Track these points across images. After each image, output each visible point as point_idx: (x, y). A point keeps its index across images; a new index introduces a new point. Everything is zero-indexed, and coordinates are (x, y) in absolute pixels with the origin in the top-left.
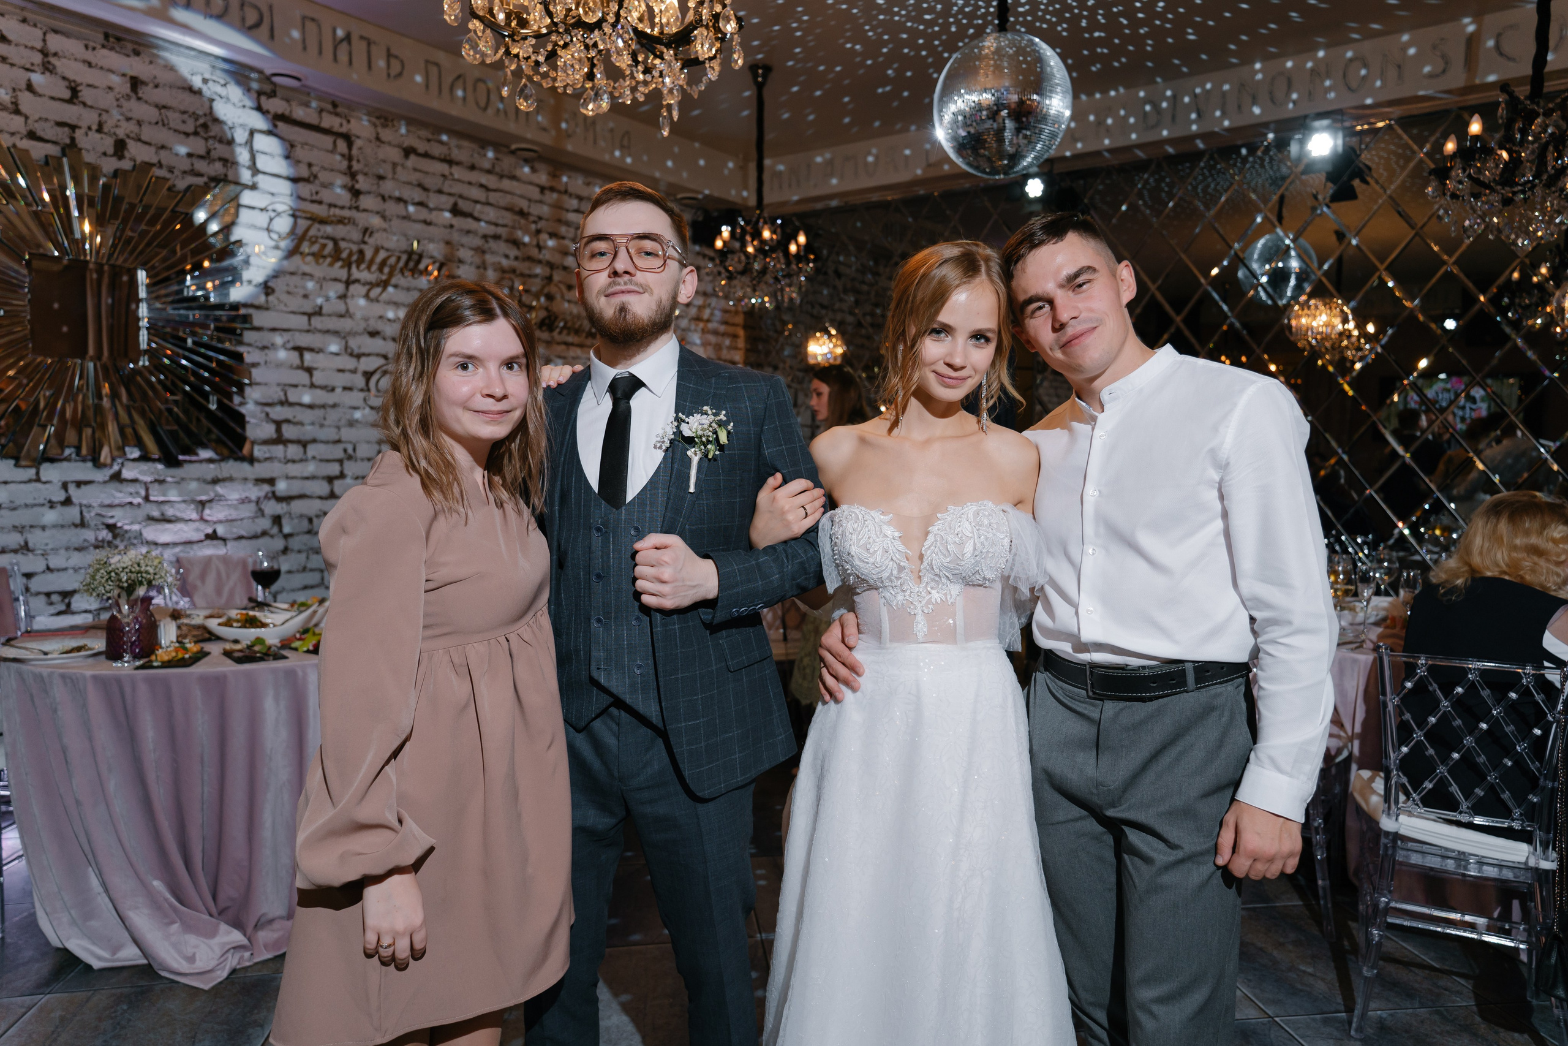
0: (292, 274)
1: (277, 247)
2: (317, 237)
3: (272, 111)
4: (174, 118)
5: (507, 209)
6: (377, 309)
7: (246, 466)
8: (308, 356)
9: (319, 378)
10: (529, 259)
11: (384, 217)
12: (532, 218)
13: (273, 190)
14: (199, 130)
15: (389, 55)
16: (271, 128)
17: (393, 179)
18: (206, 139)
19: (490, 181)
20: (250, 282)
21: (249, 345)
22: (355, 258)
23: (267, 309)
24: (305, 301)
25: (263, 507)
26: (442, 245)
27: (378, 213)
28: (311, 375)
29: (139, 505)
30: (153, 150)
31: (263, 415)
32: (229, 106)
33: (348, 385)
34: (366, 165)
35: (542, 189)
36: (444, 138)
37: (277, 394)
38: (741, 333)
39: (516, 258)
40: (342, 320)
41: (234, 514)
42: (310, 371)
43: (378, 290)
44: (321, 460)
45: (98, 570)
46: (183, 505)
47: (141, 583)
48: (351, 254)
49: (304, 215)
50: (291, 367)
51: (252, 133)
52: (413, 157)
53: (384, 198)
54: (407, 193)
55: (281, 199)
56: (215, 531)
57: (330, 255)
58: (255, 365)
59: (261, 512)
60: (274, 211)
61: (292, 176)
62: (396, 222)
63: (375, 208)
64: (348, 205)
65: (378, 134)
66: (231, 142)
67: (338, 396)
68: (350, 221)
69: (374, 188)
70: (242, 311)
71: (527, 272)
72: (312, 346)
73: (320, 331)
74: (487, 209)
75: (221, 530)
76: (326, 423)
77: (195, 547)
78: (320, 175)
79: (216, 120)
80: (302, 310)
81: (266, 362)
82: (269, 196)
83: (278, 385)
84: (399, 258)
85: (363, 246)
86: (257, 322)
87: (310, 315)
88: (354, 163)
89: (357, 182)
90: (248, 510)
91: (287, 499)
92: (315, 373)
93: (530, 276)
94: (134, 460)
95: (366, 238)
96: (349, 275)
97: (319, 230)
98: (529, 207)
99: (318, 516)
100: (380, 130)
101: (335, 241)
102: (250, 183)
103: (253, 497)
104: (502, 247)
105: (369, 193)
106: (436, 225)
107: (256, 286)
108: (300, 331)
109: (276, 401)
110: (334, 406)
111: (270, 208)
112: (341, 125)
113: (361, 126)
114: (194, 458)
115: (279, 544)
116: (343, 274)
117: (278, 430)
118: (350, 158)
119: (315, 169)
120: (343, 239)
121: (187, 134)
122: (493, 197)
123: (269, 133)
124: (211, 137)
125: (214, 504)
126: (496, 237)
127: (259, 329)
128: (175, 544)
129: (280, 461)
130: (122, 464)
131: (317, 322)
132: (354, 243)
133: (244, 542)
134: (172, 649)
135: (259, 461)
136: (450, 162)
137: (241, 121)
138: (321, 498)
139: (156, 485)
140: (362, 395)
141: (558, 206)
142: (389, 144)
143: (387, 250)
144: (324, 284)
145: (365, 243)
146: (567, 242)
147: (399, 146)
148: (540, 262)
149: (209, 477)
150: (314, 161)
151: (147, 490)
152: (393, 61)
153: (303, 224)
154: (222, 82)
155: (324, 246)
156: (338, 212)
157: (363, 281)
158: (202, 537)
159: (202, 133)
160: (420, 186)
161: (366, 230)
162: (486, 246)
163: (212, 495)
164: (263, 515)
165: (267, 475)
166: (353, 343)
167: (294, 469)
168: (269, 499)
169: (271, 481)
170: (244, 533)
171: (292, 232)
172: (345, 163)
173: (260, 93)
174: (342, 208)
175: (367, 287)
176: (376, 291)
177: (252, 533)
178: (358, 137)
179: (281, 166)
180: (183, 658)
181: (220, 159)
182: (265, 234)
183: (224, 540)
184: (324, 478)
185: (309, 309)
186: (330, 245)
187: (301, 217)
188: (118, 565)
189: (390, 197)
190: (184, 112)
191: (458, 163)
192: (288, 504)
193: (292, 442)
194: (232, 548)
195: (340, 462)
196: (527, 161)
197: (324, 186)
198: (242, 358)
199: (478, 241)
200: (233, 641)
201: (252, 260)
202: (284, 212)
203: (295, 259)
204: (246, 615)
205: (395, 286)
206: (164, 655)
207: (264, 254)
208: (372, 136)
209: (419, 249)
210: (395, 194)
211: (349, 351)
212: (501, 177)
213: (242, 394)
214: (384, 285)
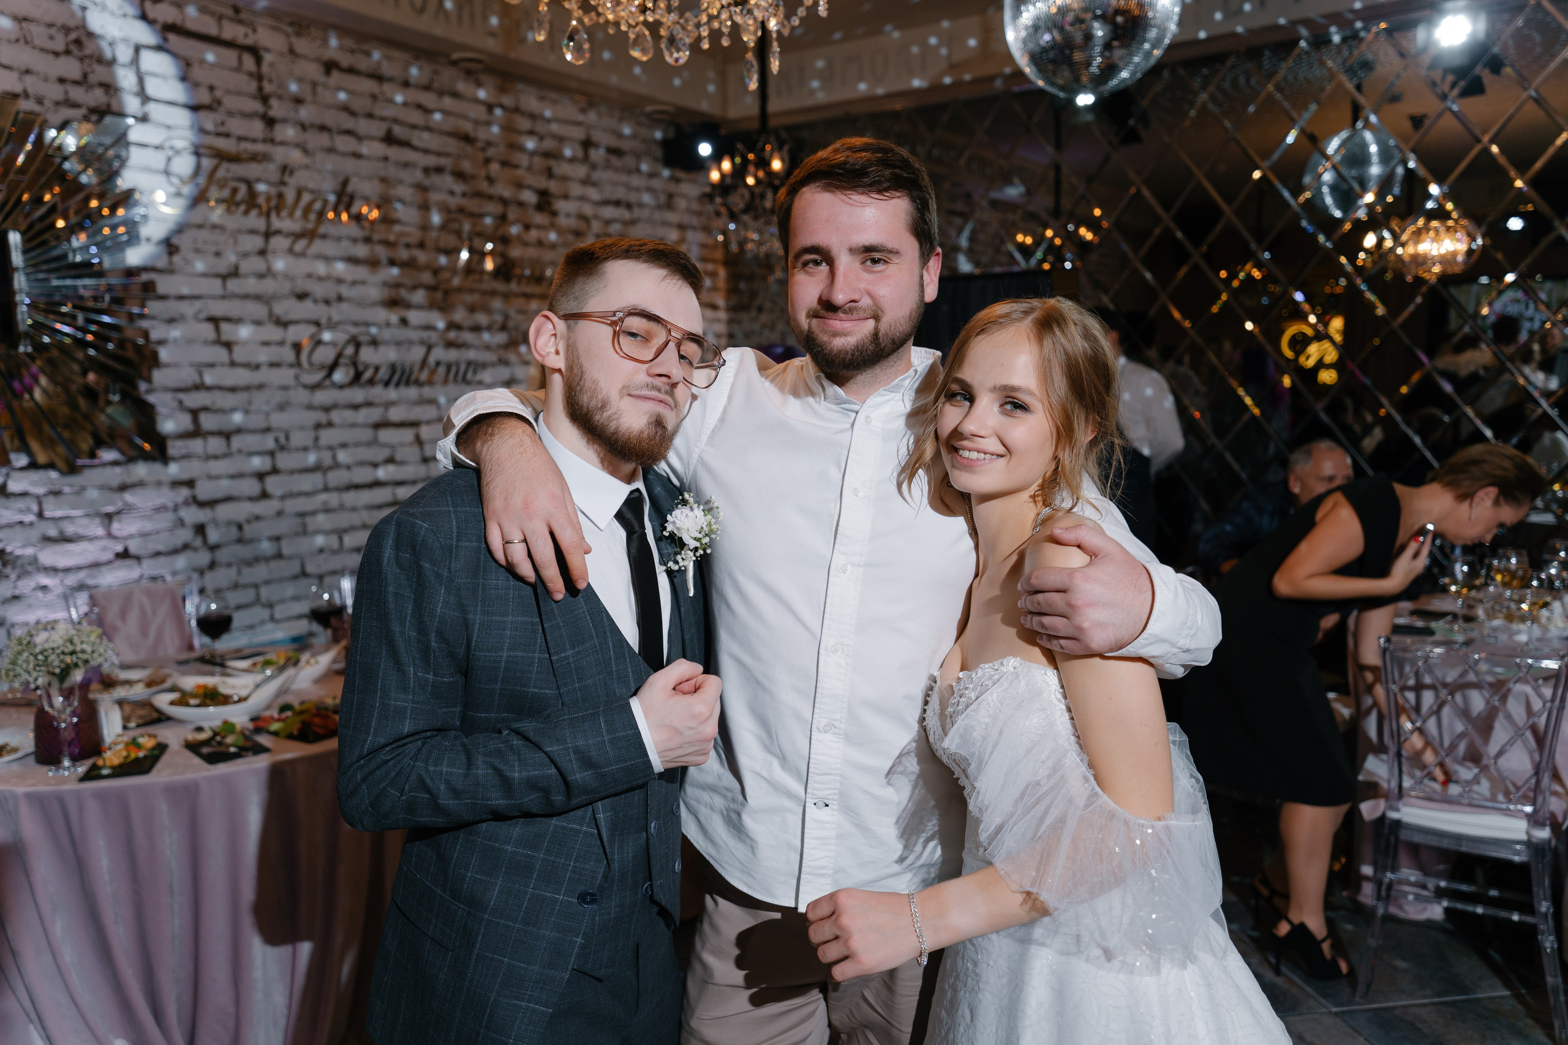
0: (200, 226)
1: (178, 194)
2: (227, 180)
3: (160, 19)
4: (38, 34)
5: (450, 134)
6: (304, 266)
7: (157, 467)
8: (225, 327)
9: (239, 355)
10: (478, 194)
11: (306, 151)
12: (479, 145)
13: (169, 121)
14: (71, 48)
16: (161, 42)
17: (313, 102)
18: (81, 59)
19: (429, 99)
20: (148, 240)
21: (153, 318)
22: (273, 203)
23: (172, 272)
24: (218, 260)
25: (182, 515)
26: (375, 183)
27: (298, 146)
28: (231, 351)
29: (31, 524)
30: (15, 75)
31: (175, 404)
32: (106, 16)
33: (275, 359)
34: (280, 86)
35: (490, 107)
37: (191, 377)
38: (722, 273)
39: (464, 195)
40: (264, 281)
41: (148, 526)
42: (228, 345)
43: (302, 243)
44: (249, 454)
45: (20, 653)
46: (86, 521)
47: (76, 665)
48: (268, 199)
49: (209, 152)
50: (206, 342)
51: (137, 49)
52: (335, 73)
53: (303, 127)
54: (332, 118)
55: (179, 133)
56: (126, 550)
57: (242, 202)
58: (162, 342)
59: (180, 522)
60: (172, 148)
61: (191, 102)
62: (320, 157)
63: (294, 139)
64: (261, 137)
65: (291, 46)
66: (112, 62)
67: (264, 375)
68: (265, 157)
69: (292, 115)
70: (145, 277)
71: (477, 210)
72: (229, 315)
73: (237, 297)
74: (426, 135)
75: (134, 547)
76: (253, 408)
77: (104, 569)
78: (224, 101)
79: (91, 35)
80: (214, 271)
81: (174, 339)
82: (165, 130)
83: (192, 365)
84: (325, 203)
85: (283, 188)
86: (161, 289)
88: (265, 84)
89: (270, 107)
90: (166, 520)
91: (211, 503)
92: (235, 348)
94: (22, 469)
96: (269, 224)
97: (228, 170)
98: (475, 130)
99: (249, 522)
100: (293, 40)
101: (249, 183)
102: (139, 115)
103: (170, 505)
104: (448, 181)
105: (285, 121)
106: (366, 158)
107: (156, 244)
108: (214, 297)
109: (189, 385)
110: (260, 387)
111: (167, 145)
112: (246, 35)
113: (270, 36)
114: (96, 461)
115: (204, 558)
116: (260, 224)
117: (195, 420)
118: (260, 78)
119: (218, 93)
120: (258, 181)
121: (56, 54)
122: (434, 120)
123: (159, 48)
124: (86, 57)
125: (122, 517)
126: (439, 170)
127: (163, 298)
128: (79, 568)
129: (200, 458)
130: (7, 475)
131: (233, 285)
132: (272, 184)
133: (162, 560)
134: (120, 747)
135: (174, 460)
136: (378, 78)
137: (122, 34)
139: (51, 498)
140: (292, 371)
141: (508, 128)
142: (306, 57)
143: (312, 192)
144: (240, 237)
145: (285, 184)
146: (520, 172)
147: (317, 60)
148: (490, 198)
149: (115, 483)
150: (216, 83)
151: (40, 504)
153: (207, 163)
155: (235, 191)
156: (249, 146)
157: (285, 231)
158: (111, 557)
159: (75, 53)
160: (346, 109)
161: (285, 168)
162: (427, 182)
163: (120, 505)
164: (183, 525)
165: (185, 476)
166: (279, 309)
167: (218, 467)
168: (189, 505)
169: (190, 483)
170: (160, 547)
171: (196, 174)
172: (254, 84)
174: (254, 141)
175: (291, 239)
176: (300, 246)
177: (170, 548)
178: (267, 50)
179: (174, 90)
180: (137, 759)
181: (100, 85)
182: (162, 178)
183: (138, 558)
184: (253, 475)
185: (224, 271)
186: (243, 190)
187: (205, 155)
188: (46, 646)
189: (312, 126)
190: (50, 25)
191: (390, 80)
192: (213, 509)
193: (212, 433)
194: (149, 568)
195: (272, 454)
196: (469, 73)
197: (230, 114)
198: (146, 334)
199: (419, 175)
200: (192, 726)
201: (151, 213)
202: (186, 149)
203: (202, 207)
204: (205, 687)
205: (324, 237)
206: (112, 757)
207: (165, 204)
208: (284, 48)
209: (350, 189)
210: (317, 121)
211: (274, 319)
212: (441, 93)
213: (149, 380)
214: (310, 235)
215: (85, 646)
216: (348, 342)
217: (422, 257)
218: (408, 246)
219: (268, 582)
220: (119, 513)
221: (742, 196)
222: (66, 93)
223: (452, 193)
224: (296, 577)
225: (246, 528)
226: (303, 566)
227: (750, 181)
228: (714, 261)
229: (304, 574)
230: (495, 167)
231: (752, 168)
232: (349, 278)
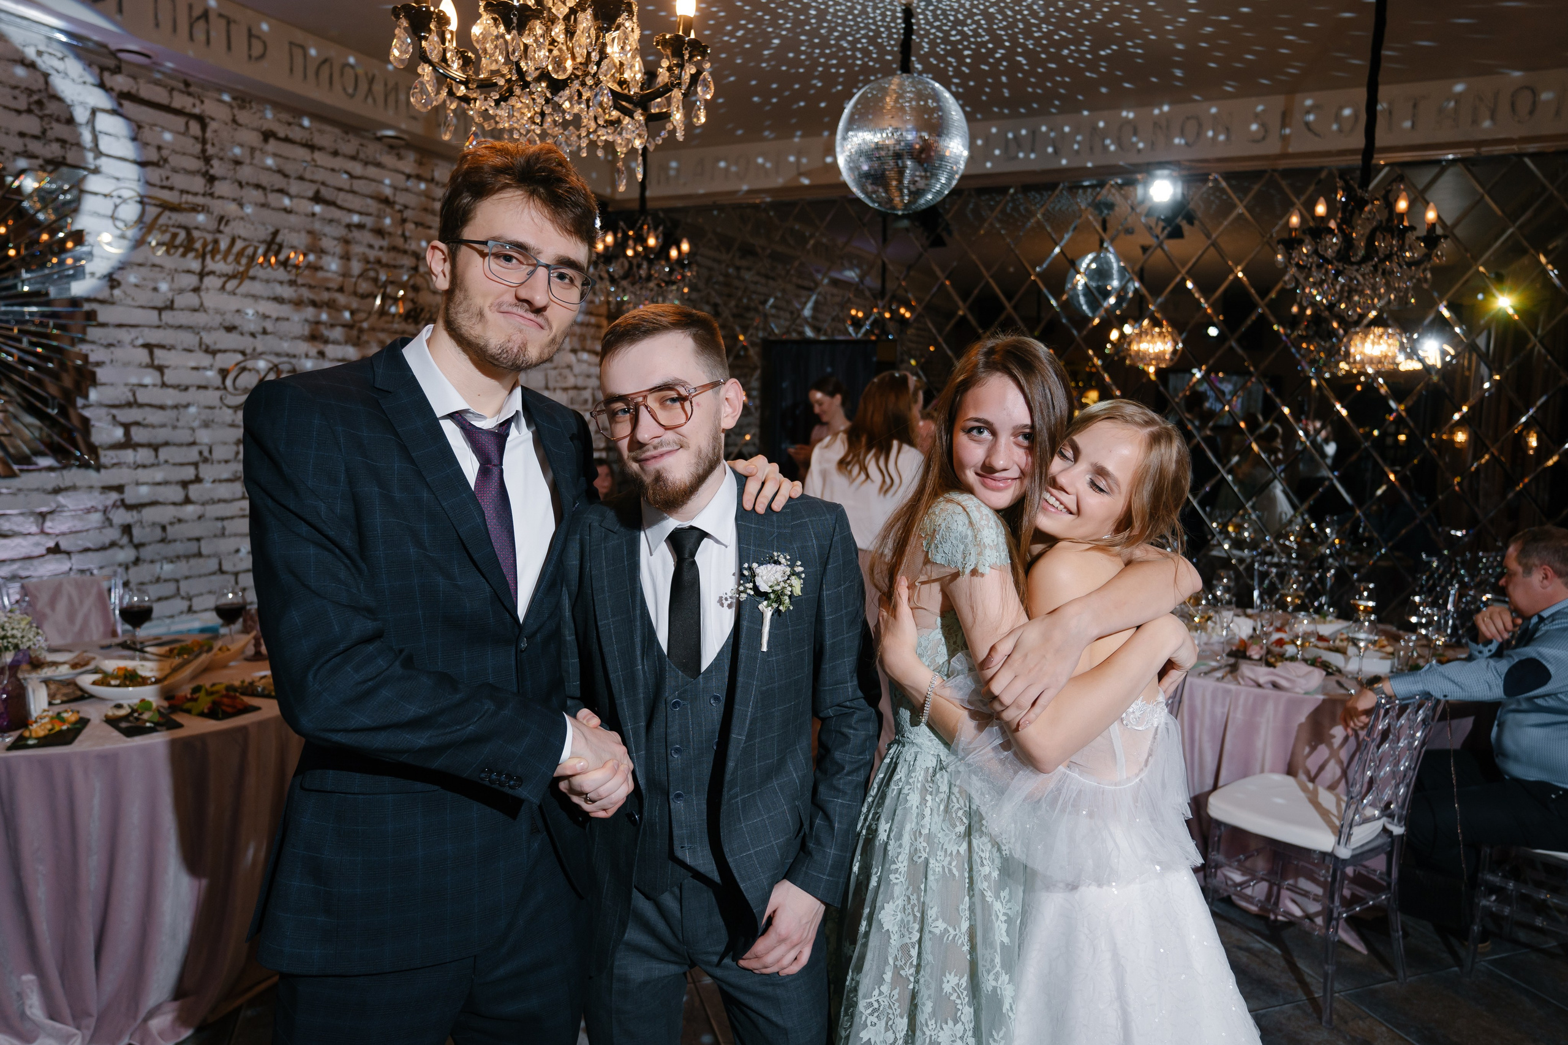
0: (140, 265)
1: (123, 237)
2: (167, 226)
3: (117, 88)
4: (3, 94)
5: (372, 197)
6: (233, 303)
7: (92, 473)
8: (158, 352)
9: (170, 377)
10: (394, 248)
11: (241, 205)
12: (397, 207)
13: (117, 174)
14: (33, 107)
15: (250, 35)
16: (116, 107)
17: (251, 164)
18: (41, 118)
19: (357, 168)
20: (92, 274)
21: (93, 342)
22: (209, 248)
23: (113, 303)
24: (155, 294)
25: (111, 516)
26: (303, 235)
27: (234, 200)
28: (162, 374)
31: (110, 417)
32: (68, 82)
33: (203, 383)
34: (222, 150)
35: (409, 177)
36: (306, 122)
37: (125, 395)
39: (381, 248)
40: (196, 314)
41: (79, 525)
42: (160, 369)
43: (233, 283)
44: (175, 464)
46: (21, 519)
47: (7, 648)
48: (205, 245)
49: (153, 202)
50: (140, 365)
51: (94, 112)
52: (272, 141)
53: (241, 185)
54: (265, 179)
55: (127, 184)
56: (57, 545)
57: (181, 245)
58: (99, 364)
59: (109, 522)
60: (120, 197)
61: (139, 160)
62: (253, 210)
63: (231, 195)
64: (202, 191)
65: (234, 116)
66: (70, 121)
67: (191, 395)
68: (204, 209)
69: (231, 174)
70: (87, 307)
71: (393, 262)
72: (164, 342)
73: (172, 327)
74: (350, 197)
75: (64, 545)
76: (179, 424)
77: (36, 562)
78: (170, 159)
79: (54, 96)
80: (152, 304)
81: (112, 361)
82: (114, 181)
83: (126, 385)
84: (256, 249)
85: (218, 236)
86: (102, 317)
87: (160, 310)
88: (209, 147)
89: (212, 167)
90: (96, 518)
91: (138, 506)
92: (166, 371)
93: (395, 267)
95: (222, 227)
96: (203, 266)
97: (170, 218)
98: (395, 195)
99: (172, 524)
100: (236, 111)
101: (188, 230)
102: (93, 167)
103: (100, 507)
104: (367, 237)
105: (224, 178)
106: (296, 213)
107: (99, 278)
108: (150, 327)
109: (123, 402)
110: (188, 405)
111: (115, 194)
112: (194, 105)
113: (216, 108)
114: (32, 467)
115: (129, 554)
116: (196, 266)
117: (127, 433)
119: (165, 152)
120: (197, 228)
121: (19, 112)
122: (358, 185)
123: (113, 112)
124: (47, 115)
125: (55, 516)
126: (361, 226)
127: (103, 325)
128: (13, 561)
129: (129, 467)
131: (167, 316)
132: (209, 232)
133: (90, 554)
134: (46, 720)
135: (105, 467)
136: (312, 147)
137: (81, 99)
138: (174, 504)
140: (218, 394)
143: (245, 240)
144: (176, 276)
145: (220, 232)
147: (256, 129)
148: (405, 252)
149: (50, 486)
150: (163, 144)
152: (254, 41)
153: (152, 211)
154: (60, 55)
155: (175, 236)
156: (190, 198)
157: (218, 273)
158: (44, 552)
159: (36, 111)
160: (280, 171)
161: (221, 218)
162: (350, 236)
163: (53, 506)
164: (111, 525)
165: (115, 482)
166: (208, 339)
167: (146, 474)
168: (118, 507)
169: (120, 489)
170: (90, 545)
171: (140, 219)
172: (199, 147)
173: (102, 69)
174: (196, 194)
175: (223, 279)
176: (231, 285)
177: (99, 545)
178: (213, 119)
179: (127, 149)
180: (61, 731)
181: (58, 140)
182: (110, 222)
183: (68, 553)
184: (177, 483)
185: (160, 304)
186: (182, 235)
187: (150, 204)
189: (247, 184)
190: (15, 88)
191: (320, 149)
192: (139, 512)
193: (142, 445)
194: (78, 562)
195: (196, 465)
196: (391, 147)
197: (175, 170)
198: (85, 357)
199: (341, 232)
200: (113, 704)
201: (96, 251)
202: (131, 198)
203: (144, 248)
204: (125, 669)
205: (253, 278)
206: (38, 730)
207: (109, 244)
208: (229, 119)
209: (279, 239)
210: (255, 181)
211: (204, 347)
212: (366, 163)
213: (86, 396)
214: (241, 276)
215: (15, 632)
216: (271, 369)
217: (341, 299)
218: (328, 289)
219: (187, 578)
220: (51, 513)
221: (622, 266)
222: (25, 146)
223: (371, 246)
224: (214, 573)
225: (169, 528)
226: (220, 564)
227: (630, 253)
228: (598, 315)
229: (221, 571)
230: (410, 226)
231: (631, 243)
232: (274, 315)
